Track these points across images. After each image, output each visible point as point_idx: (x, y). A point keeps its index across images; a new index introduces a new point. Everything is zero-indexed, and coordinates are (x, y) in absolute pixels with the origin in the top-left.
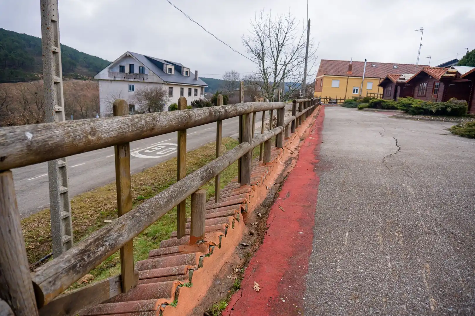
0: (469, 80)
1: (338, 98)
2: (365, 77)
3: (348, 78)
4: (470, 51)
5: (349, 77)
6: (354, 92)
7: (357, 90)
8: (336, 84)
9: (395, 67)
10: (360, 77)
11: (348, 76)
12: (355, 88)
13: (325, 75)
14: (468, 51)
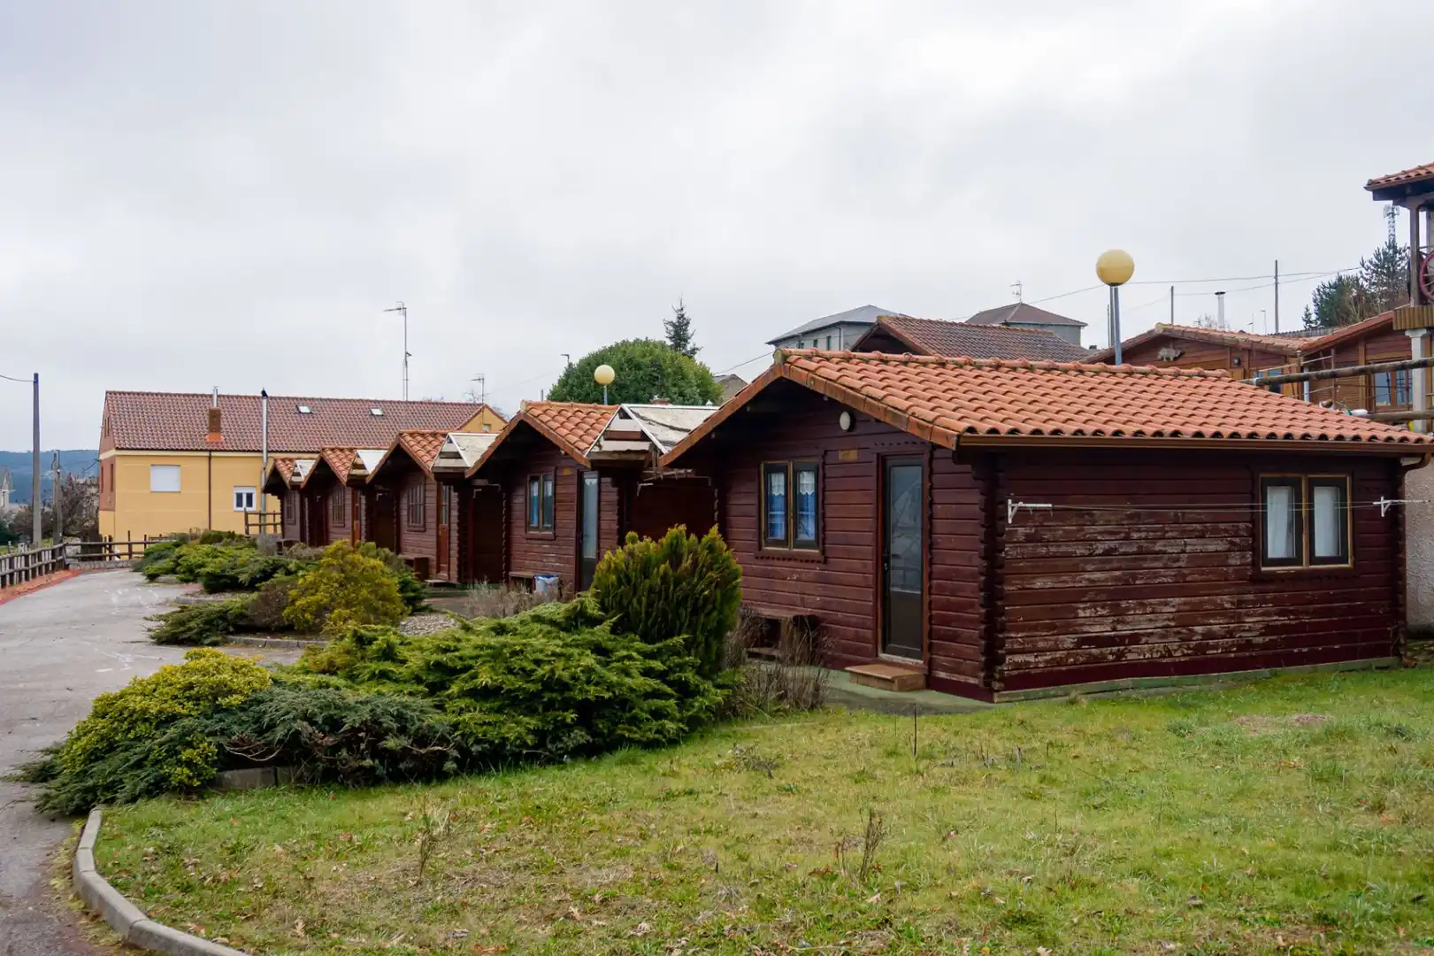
1: (132, 540)
2: (268, 452)
3: (210, 457)
4: (575, 361)
5: (213, 454)
6: (239, 504)
7: (250, 497)
8: (165, 478)
9: (377, 412)
10: (254, 451)
11: (211, 451)
12: (240, 491)
13: (117, 449)
14: (570, 365)
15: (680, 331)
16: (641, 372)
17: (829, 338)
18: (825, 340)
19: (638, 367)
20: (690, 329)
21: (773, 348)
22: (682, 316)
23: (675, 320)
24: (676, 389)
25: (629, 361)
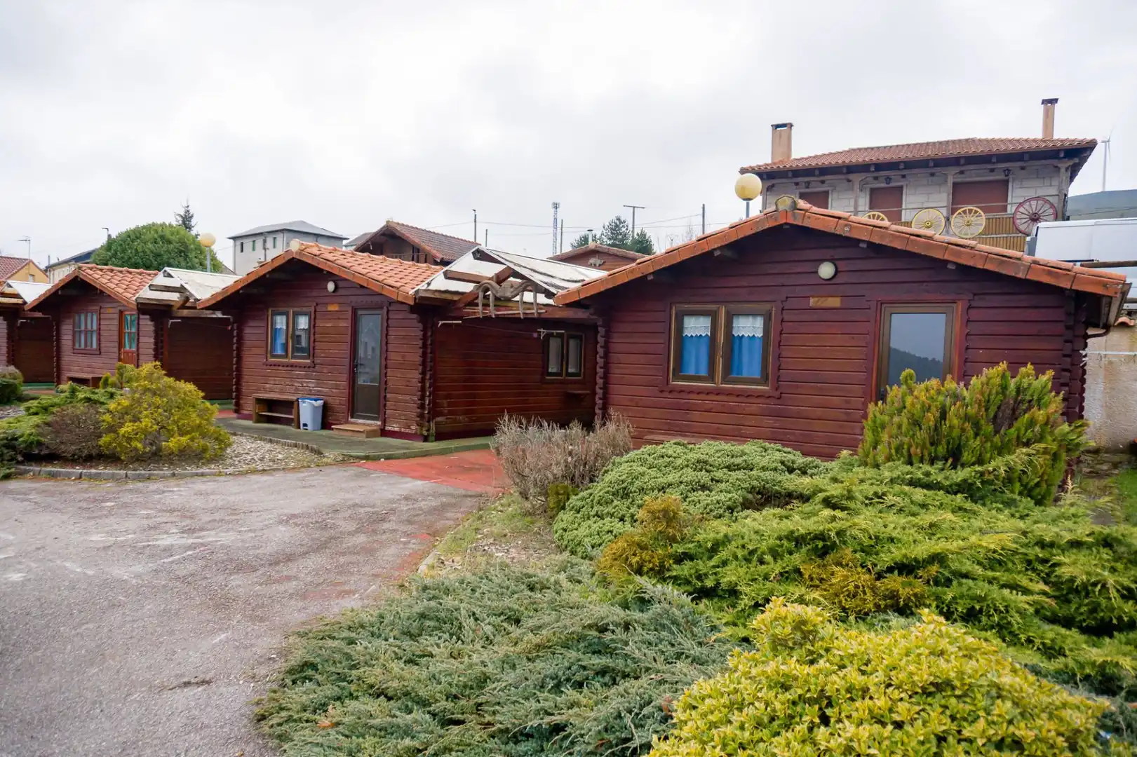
0: (223, 314)
15: (186, 220)
16: (172, 246)
17: (275, 238)
18: (251, 243)
19: (170, 242)
20: (193, 222)
21: (232, 241)
22: (188, 211)
23: (182, 213)
24: (197, 260)
25: (162, 237)
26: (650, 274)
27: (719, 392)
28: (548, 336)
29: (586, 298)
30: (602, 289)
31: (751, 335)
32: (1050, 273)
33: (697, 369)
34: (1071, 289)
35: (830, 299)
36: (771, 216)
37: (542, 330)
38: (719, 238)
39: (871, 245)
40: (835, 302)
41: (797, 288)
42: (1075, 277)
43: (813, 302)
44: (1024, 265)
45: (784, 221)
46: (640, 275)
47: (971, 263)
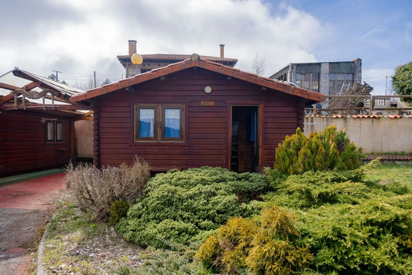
26: (127, 87)
27: (160, 145)
28: (47, 122)
29: (91, 99)
30: (100, 94)
31: (174, 118)
32: (300, 92)
33: (148, 134)
34: (308, 99)
35: (210, 102)
36: (189, 63)
37: (44, 119)
38: (164, 71)
39: (233, 78)
40: (212, 103)
41: (195, 97)
42: (309, 94)
43: (202, 103)
44: (292, 89)
45: (194, 66)
46: (122, 88)
47: (272, 88)
